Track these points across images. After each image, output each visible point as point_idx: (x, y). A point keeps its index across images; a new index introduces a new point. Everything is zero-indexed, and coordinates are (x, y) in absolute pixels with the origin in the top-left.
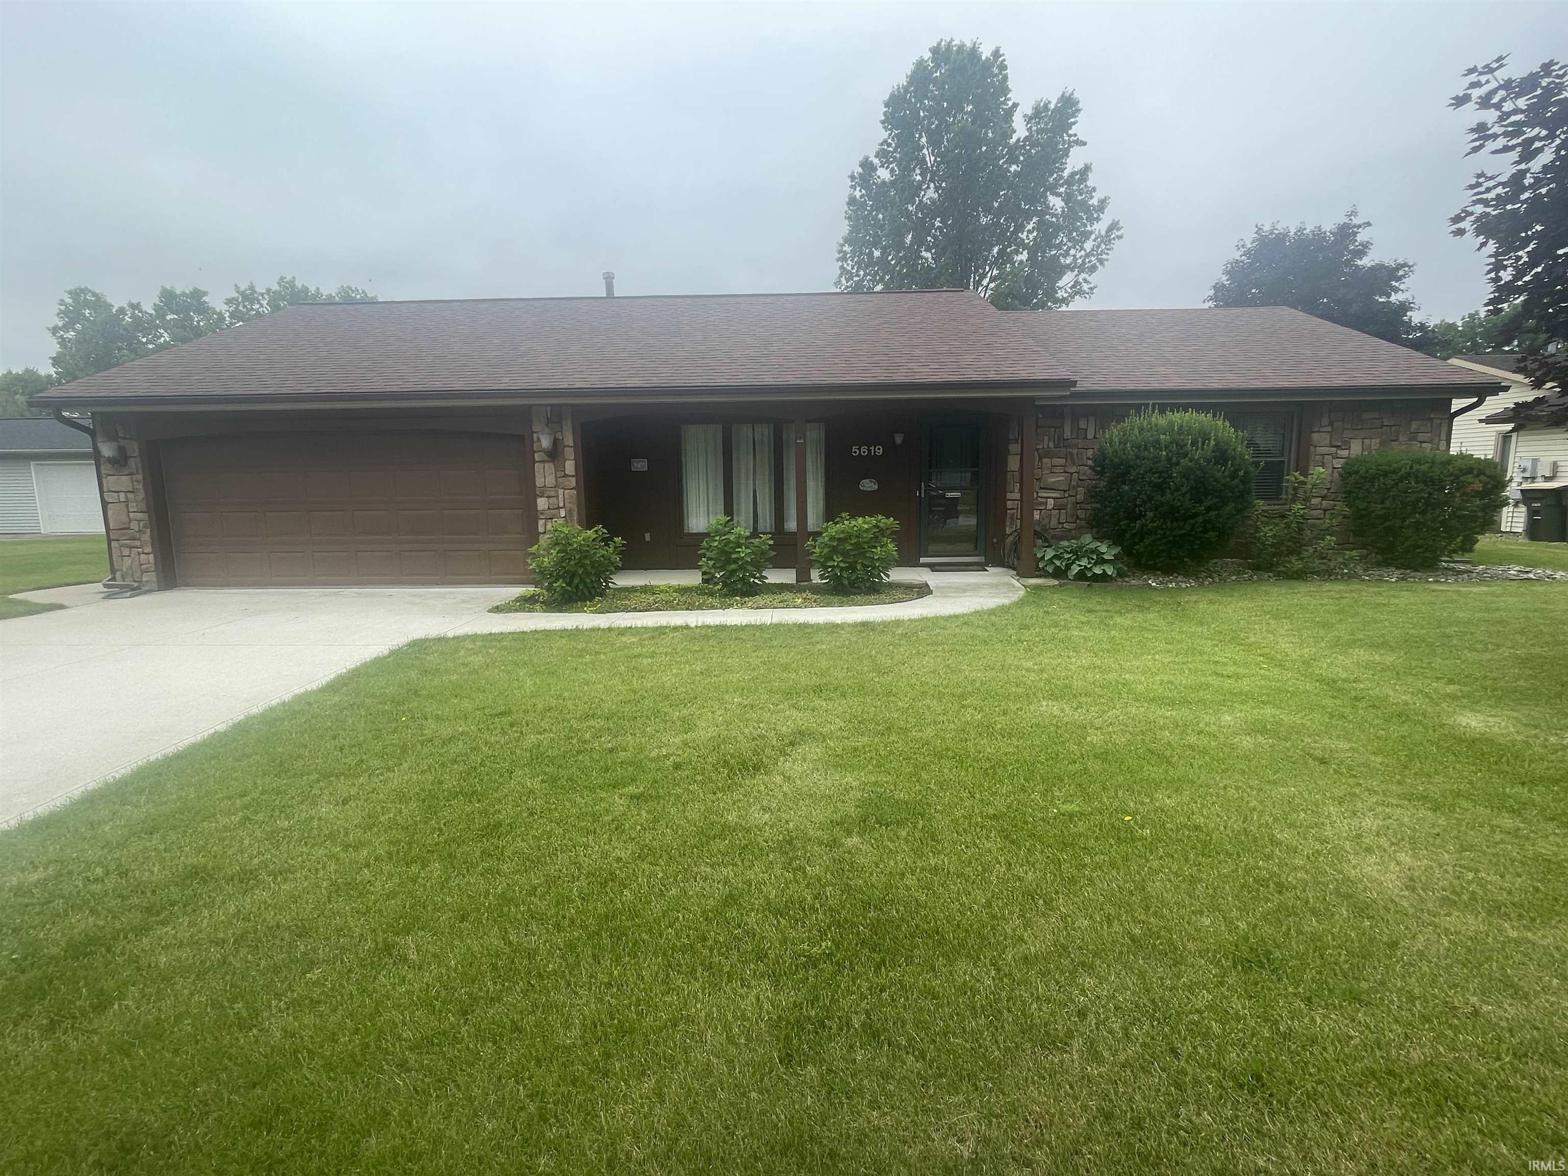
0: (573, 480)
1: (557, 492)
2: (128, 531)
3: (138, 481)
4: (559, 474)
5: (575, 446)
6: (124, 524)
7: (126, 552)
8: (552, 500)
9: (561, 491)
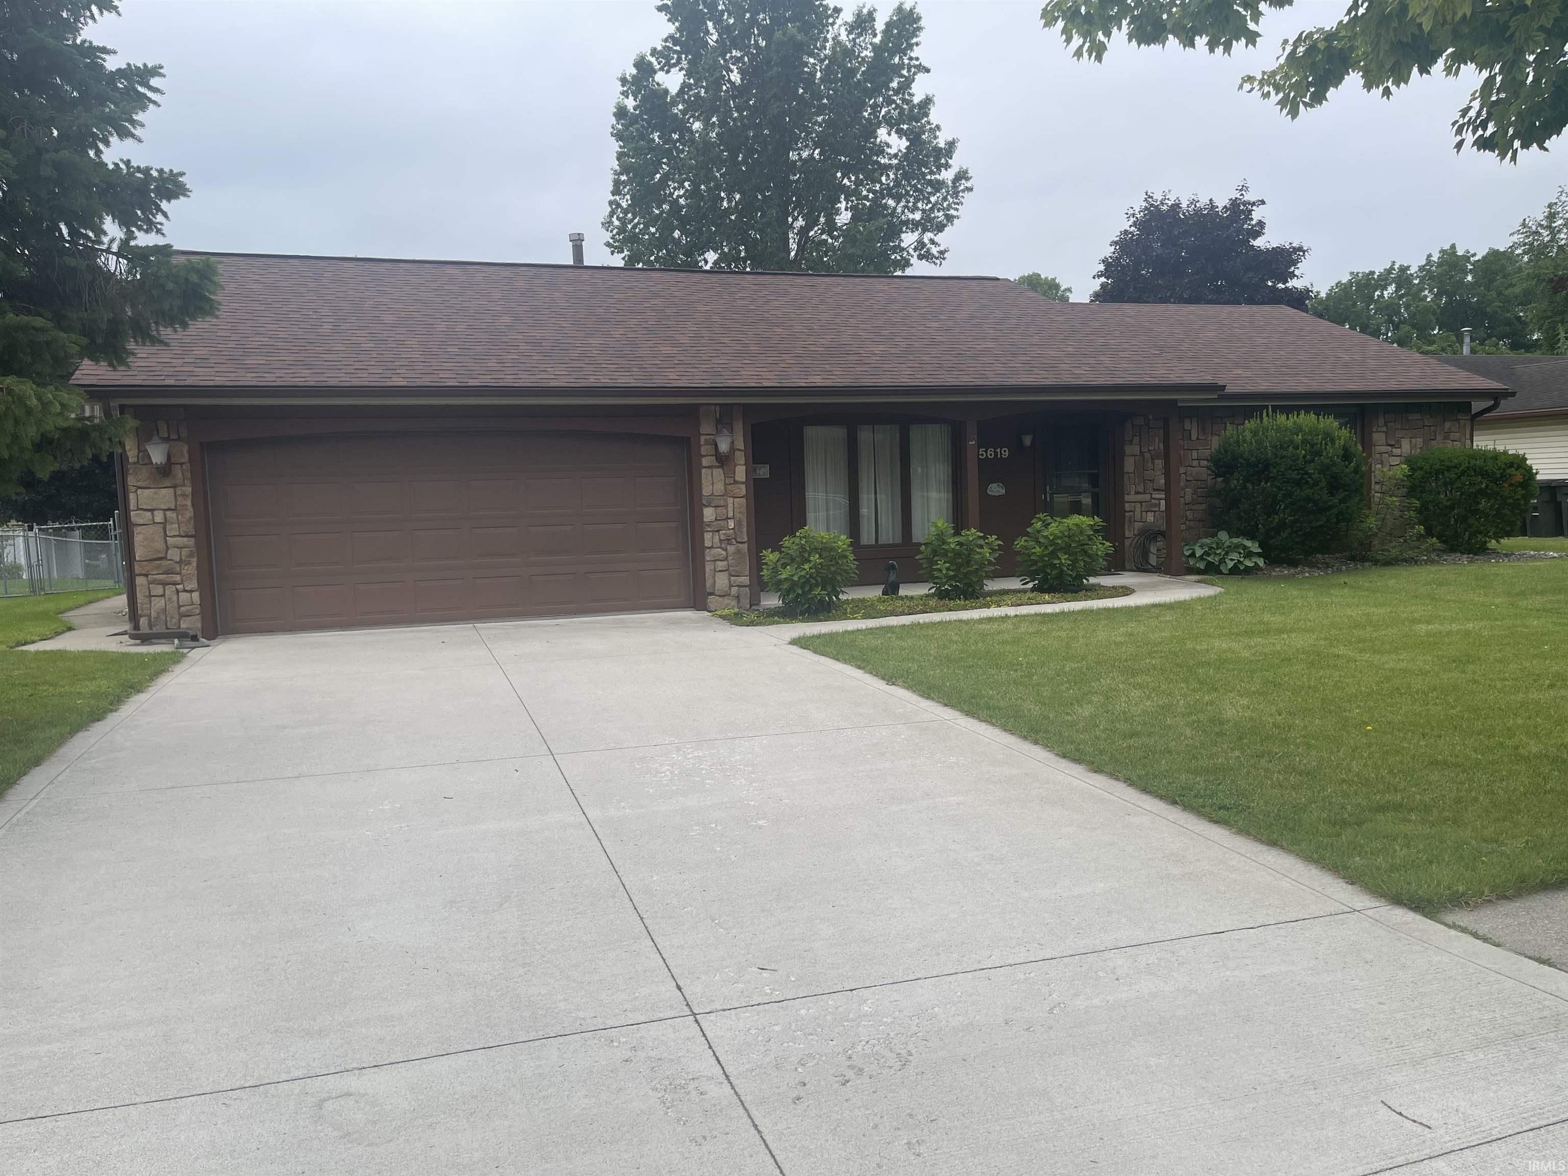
0: (743, 487)
1: (726, 501)
2: (164, 562)
3: (184, 495)
4: (728, 481)
5: (745, 451)
6: (159, 552)
7: (158, 590)
8: (720, 510)
9: (730, 500)
